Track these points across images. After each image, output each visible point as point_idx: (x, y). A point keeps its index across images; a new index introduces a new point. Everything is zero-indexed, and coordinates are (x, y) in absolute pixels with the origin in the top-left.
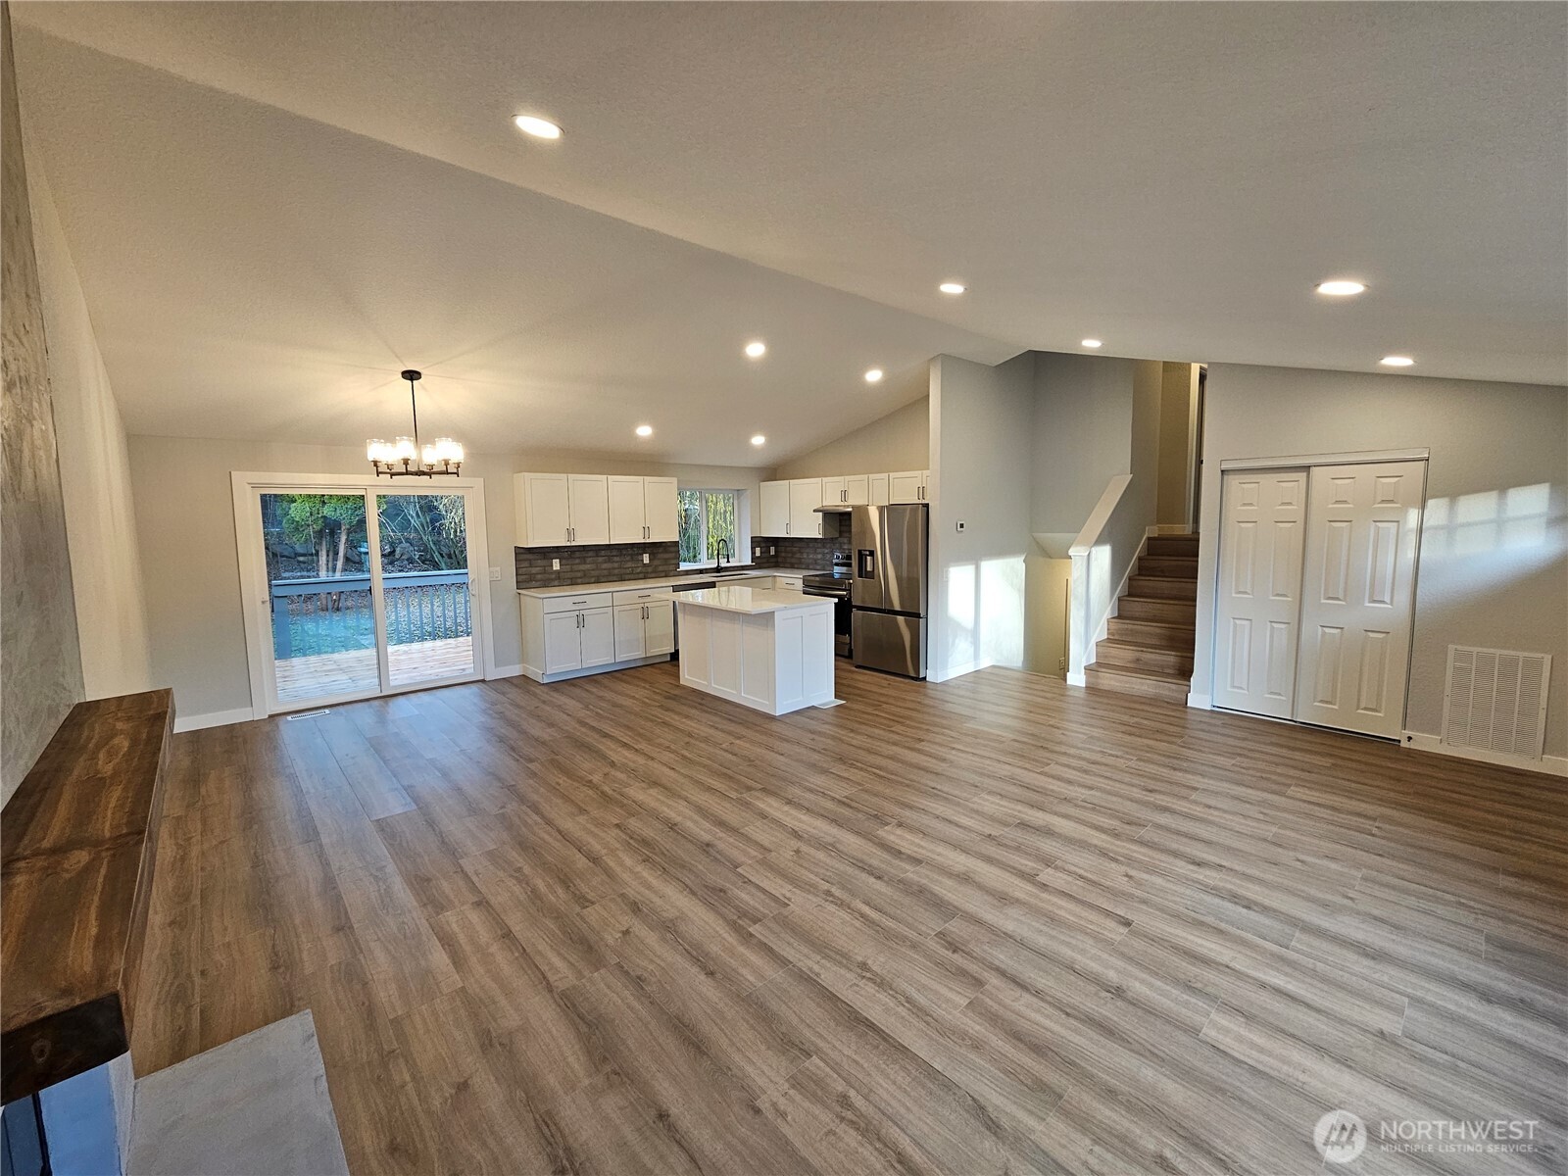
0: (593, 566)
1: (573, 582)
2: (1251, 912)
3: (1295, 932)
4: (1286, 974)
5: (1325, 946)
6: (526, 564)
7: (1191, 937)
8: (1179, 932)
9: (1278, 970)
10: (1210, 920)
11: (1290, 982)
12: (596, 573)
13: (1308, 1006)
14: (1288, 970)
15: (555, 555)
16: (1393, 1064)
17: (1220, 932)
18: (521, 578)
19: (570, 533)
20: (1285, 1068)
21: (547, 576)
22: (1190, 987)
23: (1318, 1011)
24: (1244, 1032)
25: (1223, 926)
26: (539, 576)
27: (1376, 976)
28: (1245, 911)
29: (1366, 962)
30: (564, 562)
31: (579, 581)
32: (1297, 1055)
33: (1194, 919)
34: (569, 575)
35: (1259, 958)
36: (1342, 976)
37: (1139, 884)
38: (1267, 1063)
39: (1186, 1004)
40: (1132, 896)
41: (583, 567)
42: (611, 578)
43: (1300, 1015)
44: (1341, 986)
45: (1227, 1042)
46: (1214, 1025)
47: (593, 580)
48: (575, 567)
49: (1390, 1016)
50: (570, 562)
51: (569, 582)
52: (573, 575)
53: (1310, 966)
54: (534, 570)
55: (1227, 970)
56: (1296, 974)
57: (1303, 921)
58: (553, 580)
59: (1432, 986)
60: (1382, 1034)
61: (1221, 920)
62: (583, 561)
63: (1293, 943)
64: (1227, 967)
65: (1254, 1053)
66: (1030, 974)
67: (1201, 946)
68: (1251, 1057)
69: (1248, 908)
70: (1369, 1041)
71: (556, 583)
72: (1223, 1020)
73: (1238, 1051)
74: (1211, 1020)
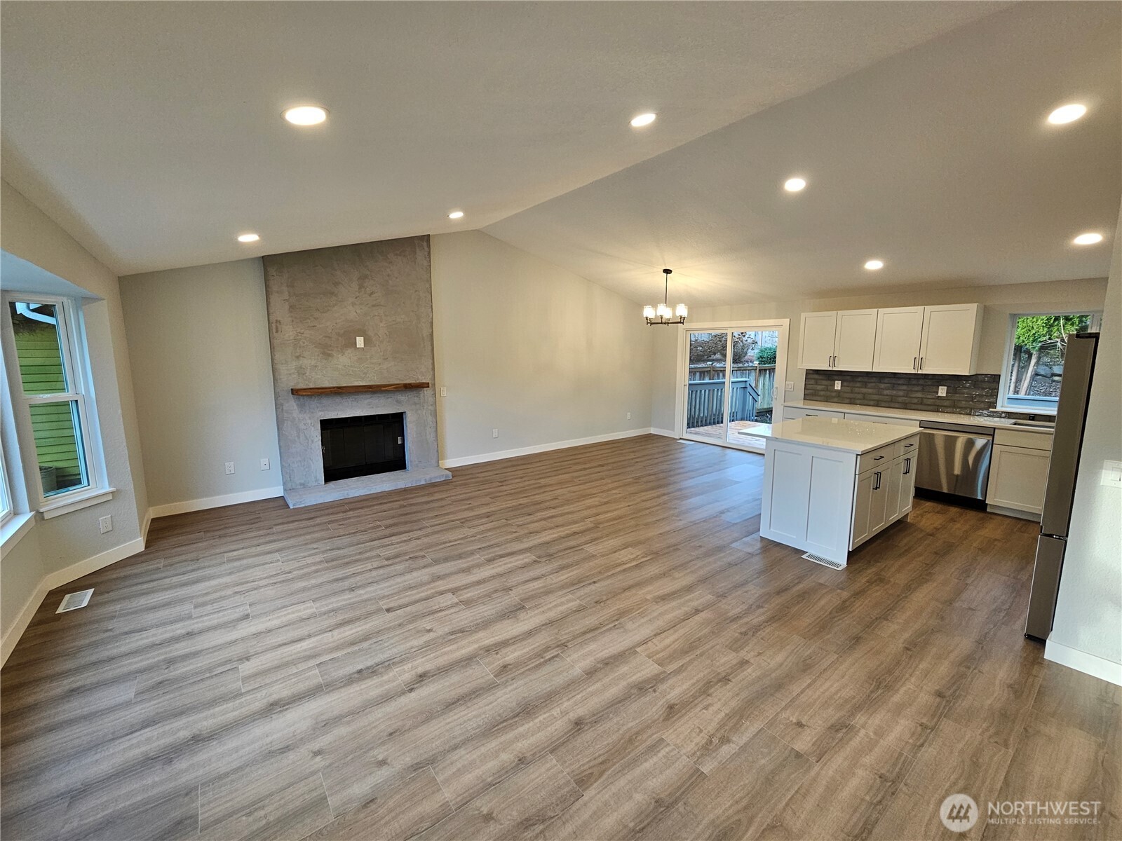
0: (874, 391)
1: (852, 402)
2: (355, 670)
3: (323, 680)
4: (305, 650)
5: (302, 687)
6: (812, 382)
7: (360, 629)
8: (368, 626)
9: (311, 649)
10: (365, 645)
11: (301, 647)
12: (876, 397)
13: (285, 644)
14: (307, 653)
15: (836, 377)
16: (237, 650)
17: (353, 643)
18: (807, 392)
19: (834, 359)
20: (276, 615)
21: (829, 393)
22: (333, 611)
23: (280, 646)
24: (300, 614)
25: (356, 648)
26: (822, 393)
27: (264, 692)
28: (359, 668)
29: (275, 697)
30: (845, 384)
31: (858, 402)
32: (276, 623)
33: (370, 639)
34: (848, 395)
35: (324, 647)
36: (281, 674)
37: (420, 632)
38: (283, 612)
39: (327, 605)
40: (410, 622)
41: (864, 390)
42: (892, 405)
43: (285, 637)
44: (278, 668)
45: (302, 607)
46: (312, 607)
47: (872, 403)
48: (857, 390)
49: (248, 672)
50: (851, 384)
51: (848, 401)
52: (852, 396)
53: (299, 665)
54: (819, 387)
55: (328, 630)
56: (302, 654)
57: (326, 693)
58: (834, 397)
59: (231, 716)
60: (248, 659)
61: (360, 650)
62: (865, 385)
63: (317, 671)
64: (330, 631)
65: (290, 611)
66: (381, 571)
67: (351, 629)
68: (290, 610)
69: (360, 672)
70: (252, 651)
71: (836, 400)
72: (309, 611)
73: (296, 607)
74: (313, 608)
